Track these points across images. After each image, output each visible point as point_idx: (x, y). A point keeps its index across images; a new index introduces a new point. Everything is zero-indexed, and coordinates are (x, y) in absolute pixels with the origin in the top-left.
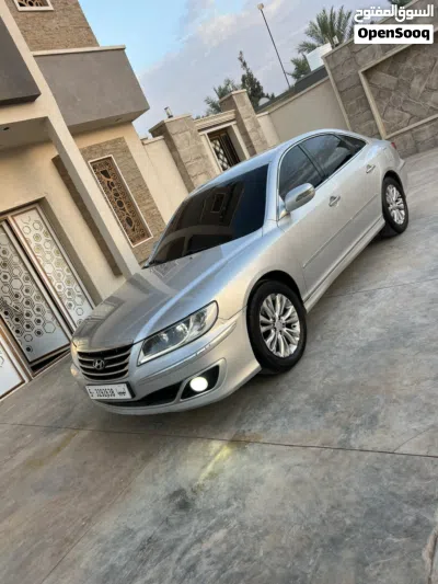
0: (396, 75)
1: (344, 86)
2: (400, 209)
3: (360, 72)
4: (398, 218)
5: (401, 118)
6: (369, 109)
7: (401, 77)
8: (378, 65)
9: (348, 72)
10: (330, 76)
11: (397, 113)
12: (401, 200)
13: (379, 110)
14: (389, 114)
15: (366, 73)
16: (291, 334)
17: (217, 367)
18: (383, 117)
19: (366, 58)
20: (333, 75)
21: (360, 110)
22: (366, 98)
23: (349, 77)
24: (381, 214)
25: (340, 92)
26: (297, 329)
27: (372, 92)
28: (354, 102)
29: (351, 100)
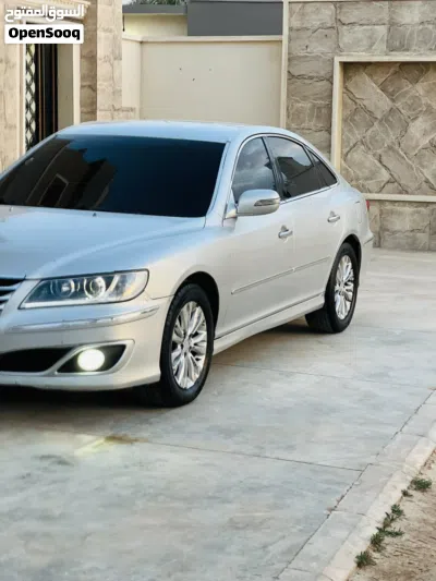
0: (391, 96)
1: (302, 69)
2: (346, 298)
3: (337, 60)
4: (341, 308)
5: (373, 175)
6: (329, 131)
7: (399, 105)
8: (369, 63)
9: (317, 48)
10: (285, 37)
11: (371, 161)
12: (351, 286)
13: (344, 142)
14: (357, 156)
15: (346, 66)
16: (195, 365)
17: (123, 347)
18: (345, 156)
19: (357, 42)
20: (290, 39)
21: (312, 124)
22: (330, 108)
23: (317, 58)
24: (323, 289)
25: (291, 76)
26: (201, 364)
27: (344, 104)
28: (307, 105)
29: (305, 98)
